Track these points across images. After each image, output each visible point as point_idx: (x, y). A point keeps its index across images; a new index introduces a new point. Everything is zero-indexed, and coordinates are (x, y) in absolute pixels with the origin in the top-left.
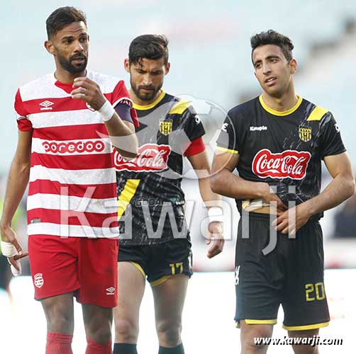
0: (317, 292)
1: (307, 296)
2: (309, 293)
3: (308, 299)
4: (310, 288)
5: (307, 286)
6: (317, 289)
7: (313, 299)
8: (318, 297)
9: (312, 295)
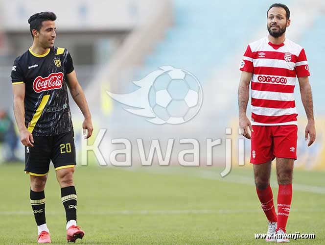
0: (67, 148)
1: (61, 150)
2: (62, 149)
3: (62, 153)
4: (62, 146)
5: (61, 145)
6: (67, 147)
7: (65, 152)
8: (67, 151)
9: (64, 150)
